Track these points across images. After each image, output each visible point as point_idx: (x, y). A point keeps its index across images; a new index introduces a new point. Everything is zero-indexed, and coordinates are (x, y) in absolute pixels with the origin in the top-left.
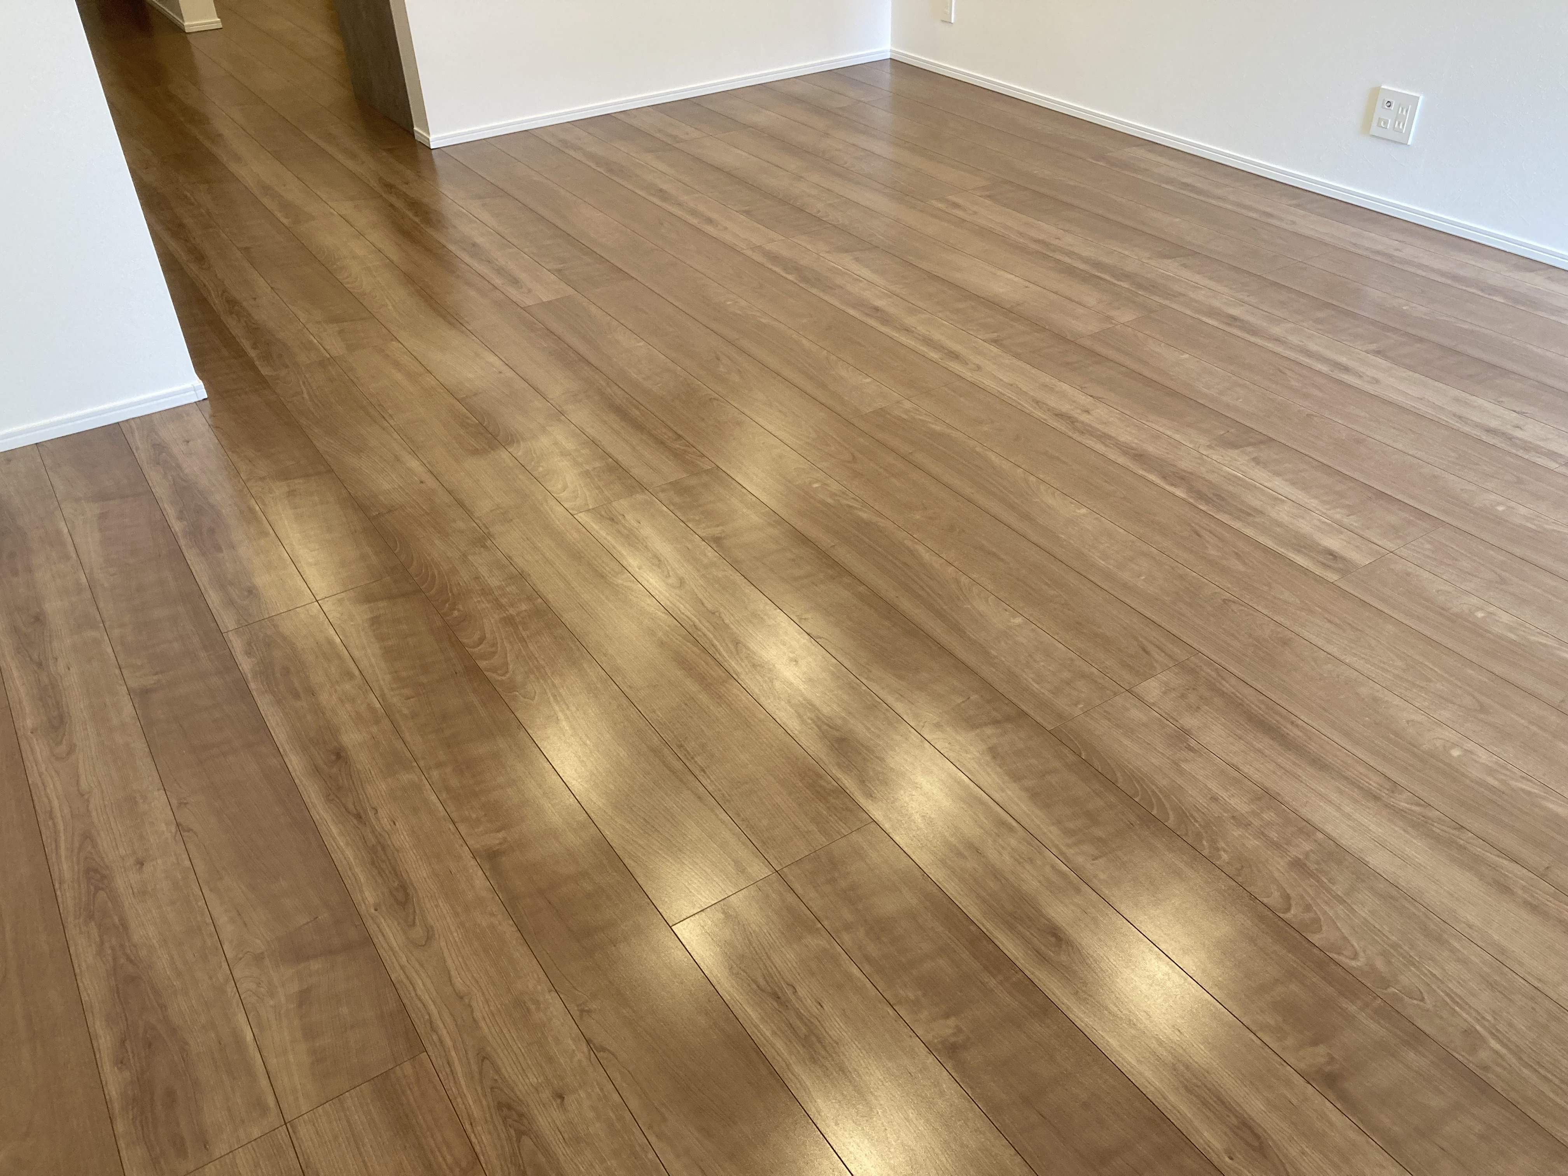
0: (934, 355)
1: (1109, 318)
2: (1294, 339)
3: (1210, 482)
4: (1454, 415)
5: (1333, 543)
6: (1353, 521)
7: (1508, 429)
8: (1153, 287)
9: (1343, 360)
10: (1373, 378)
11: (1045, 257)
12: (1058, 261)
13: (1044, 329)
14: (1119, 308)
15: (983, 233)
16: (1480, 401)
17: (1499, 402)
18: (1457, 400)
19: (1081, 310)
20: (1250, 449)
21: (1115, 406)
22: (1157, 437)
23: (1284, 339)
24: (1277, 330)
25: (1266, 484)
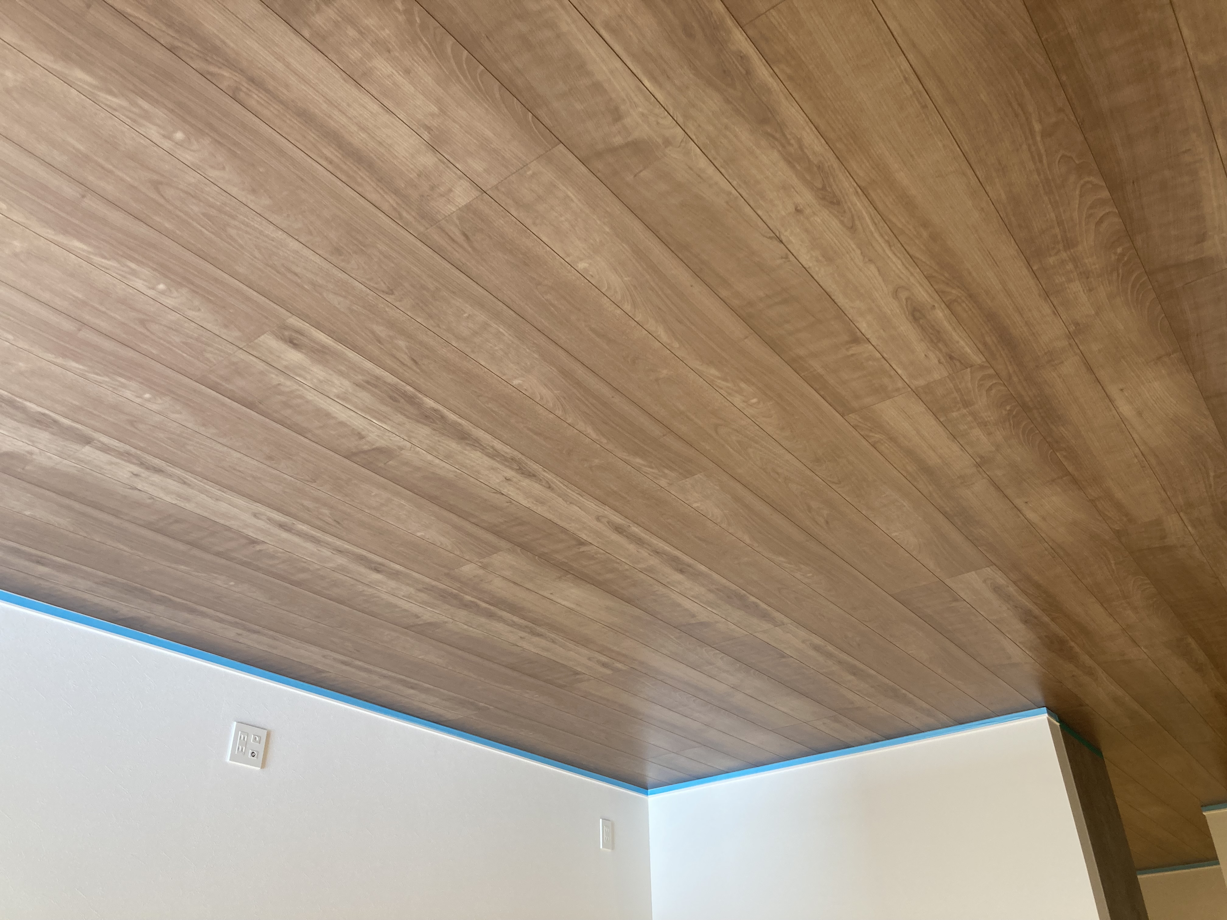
0: (635, 529)
1: (484, 567)
2: (326, 552)
3: (401, 413)
4: (189, 485)
5: (294, 356)
6: (275, 378)
7: (144, 473)
8: (444, 596)
9: (285, 535)
10: (258, 518)
11: (534, 621)
12: (524, 618)
13: (541, 556)
14: (474, 577)
15: (585, 642)
16: (168, 499)
17: (153, 499)
18: (188, 499)
19: (507, 573)
20: (366, 447)
21: (483, 485)
22: (448, 457)
23: (334, 552)
24: (341, 560)
25: (353, 414)
